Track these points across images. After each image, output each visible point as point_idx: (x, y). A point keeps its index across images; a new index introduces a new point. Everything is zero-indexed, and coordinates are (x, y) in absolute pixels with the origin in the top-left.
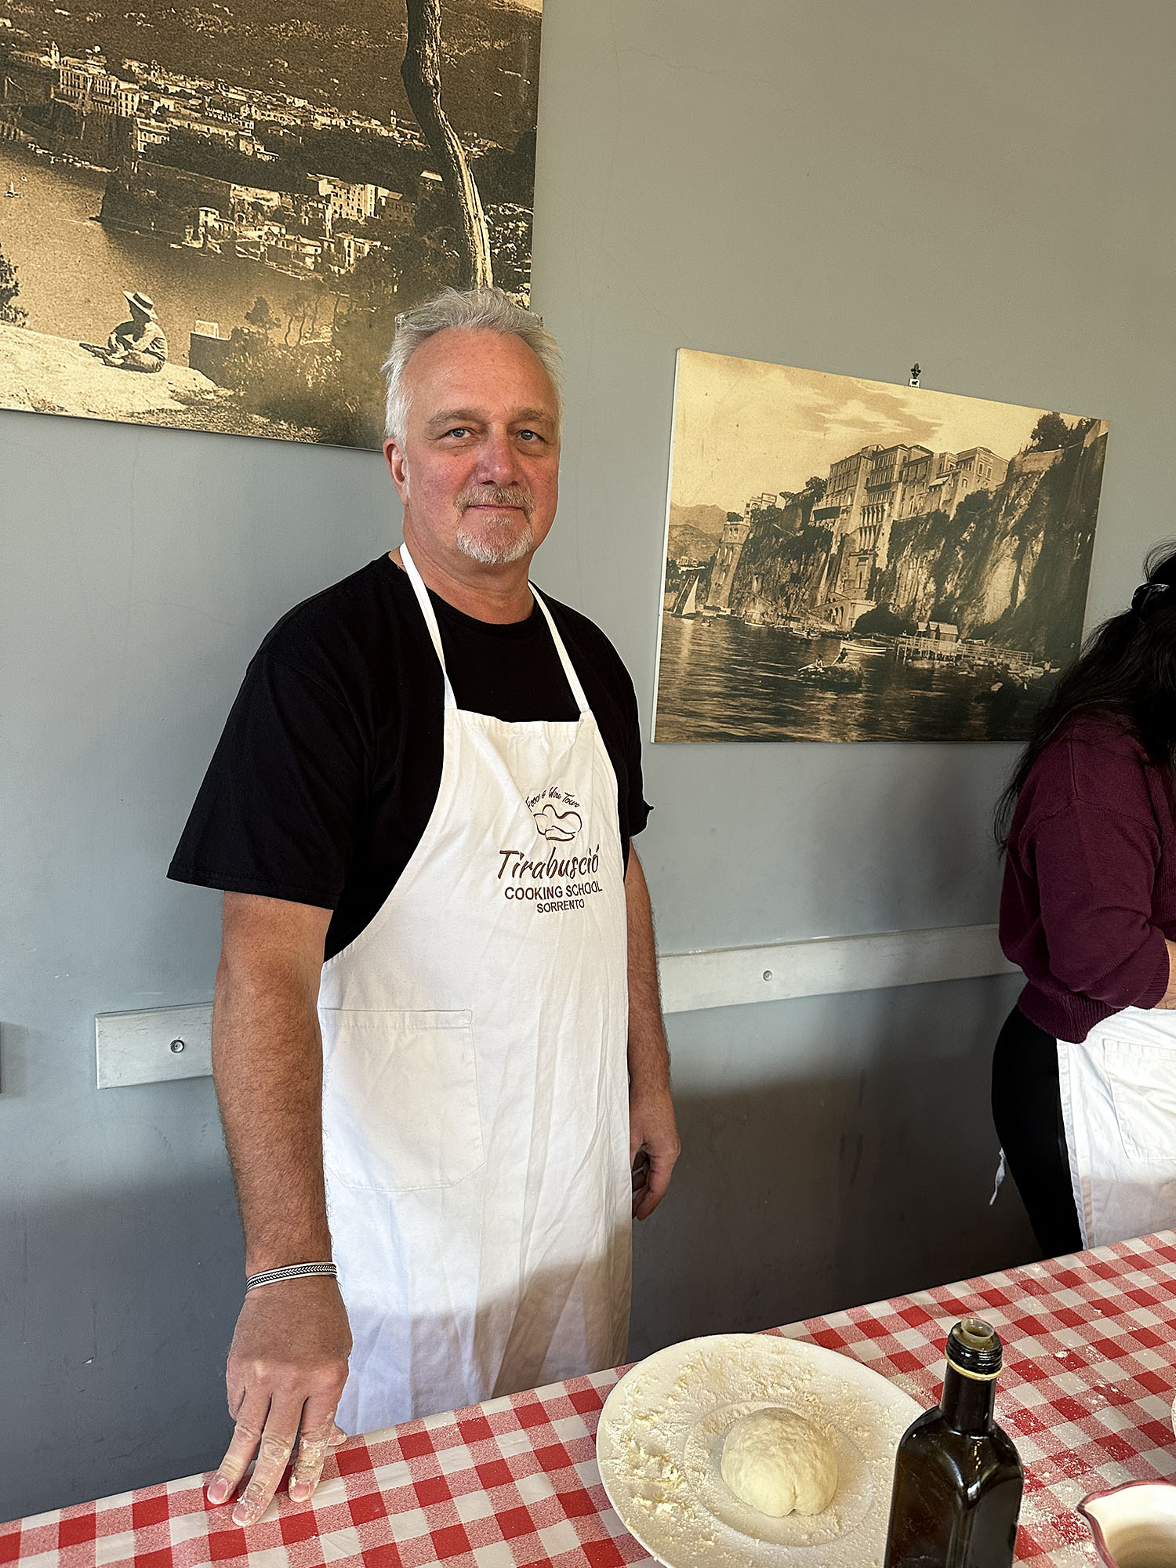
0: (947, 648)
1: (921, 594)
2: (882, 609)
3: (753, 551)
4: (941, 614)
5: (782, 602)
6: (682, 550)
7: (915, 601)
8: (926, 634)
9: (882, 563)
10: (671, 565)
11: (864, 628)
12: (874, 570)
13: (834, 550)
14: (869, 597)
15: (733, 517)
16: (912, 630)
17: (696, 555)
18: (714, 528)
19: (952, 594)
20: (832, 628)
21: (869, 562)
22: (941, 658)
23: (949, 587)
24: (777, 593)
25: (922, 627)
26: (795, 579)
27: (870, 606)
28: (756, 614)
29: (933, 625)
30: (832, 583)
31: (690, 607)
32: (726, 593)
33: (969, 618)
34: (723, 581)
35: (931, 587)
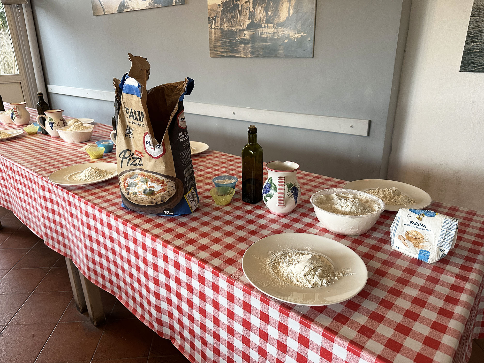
0: (271, 30)
1: (262, 16)
2: (253, 22)
3: (223, 12)
4: (268, 21)
5: (230, 23)
6: (211, 14)
7: (261, 19)
8: (265, 27)
9: (251, 10)
10: (209, 18)
11: (249, 27)
12: (250, 12)
13: (240, 9)
14: (249, 19)
15: (219, 5)
16: (261, 27)
17: (213, 15)
18: (215, 8)
19: (270, 15)
20: (241, 28)
21: (248, 10)
22: (269, 34)
23: (269, 13)
24: (229, 21)
25: (263, 25)
26: (233, 17)
27: (250, 21)
28: (225, 27)
29: (266, 25)
30: (240, 17)
31: (213, 27)
32: (219, 22)
33: (276, 22)
34: (218, 20)
35: (265, 14)
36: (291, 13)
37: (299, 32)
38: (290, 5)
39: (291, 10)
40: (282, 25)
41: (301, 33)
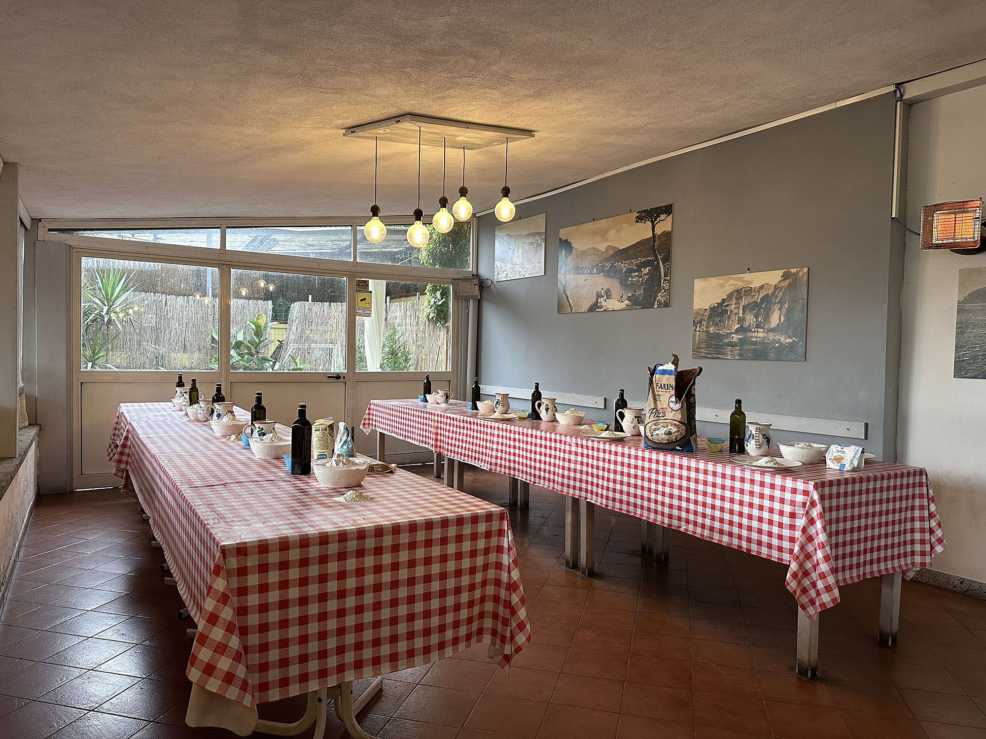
0: (761, 335)
1: (752, 322)
2: (742, 326)
3: (710, 316)
4: (758, 326)
6: (696, 318)
7: (750, 323)
8: (754, 332)
9: (741, 315)
10: (694, 321)
11: (737, 331)
12: (739, 317)
13: (729, 314)
14: (738, 324)
15: (706, 310)
16: (750, 331)
17: (699, 318)
18: (701, 313)
19: (761, 321)
20: (729, 332)
21: (738, 315)
22: (759, 337)
23: (760, 319)
24: (716, 325)
25: (753, 330)
26: (720, 321)
27: (739, 326)
28: (711, 330)
29: (756, 329)
30: (729, 321)
31: (698, 329)
32: (705, 326)
33: (766, 327)
34: (704, 323)
35: (755, 320)
36: (782, 320)
37: (790, 337)
38: (781, 313)
39: (782, 317)
40: (773, 330)
41: (792, 339)
